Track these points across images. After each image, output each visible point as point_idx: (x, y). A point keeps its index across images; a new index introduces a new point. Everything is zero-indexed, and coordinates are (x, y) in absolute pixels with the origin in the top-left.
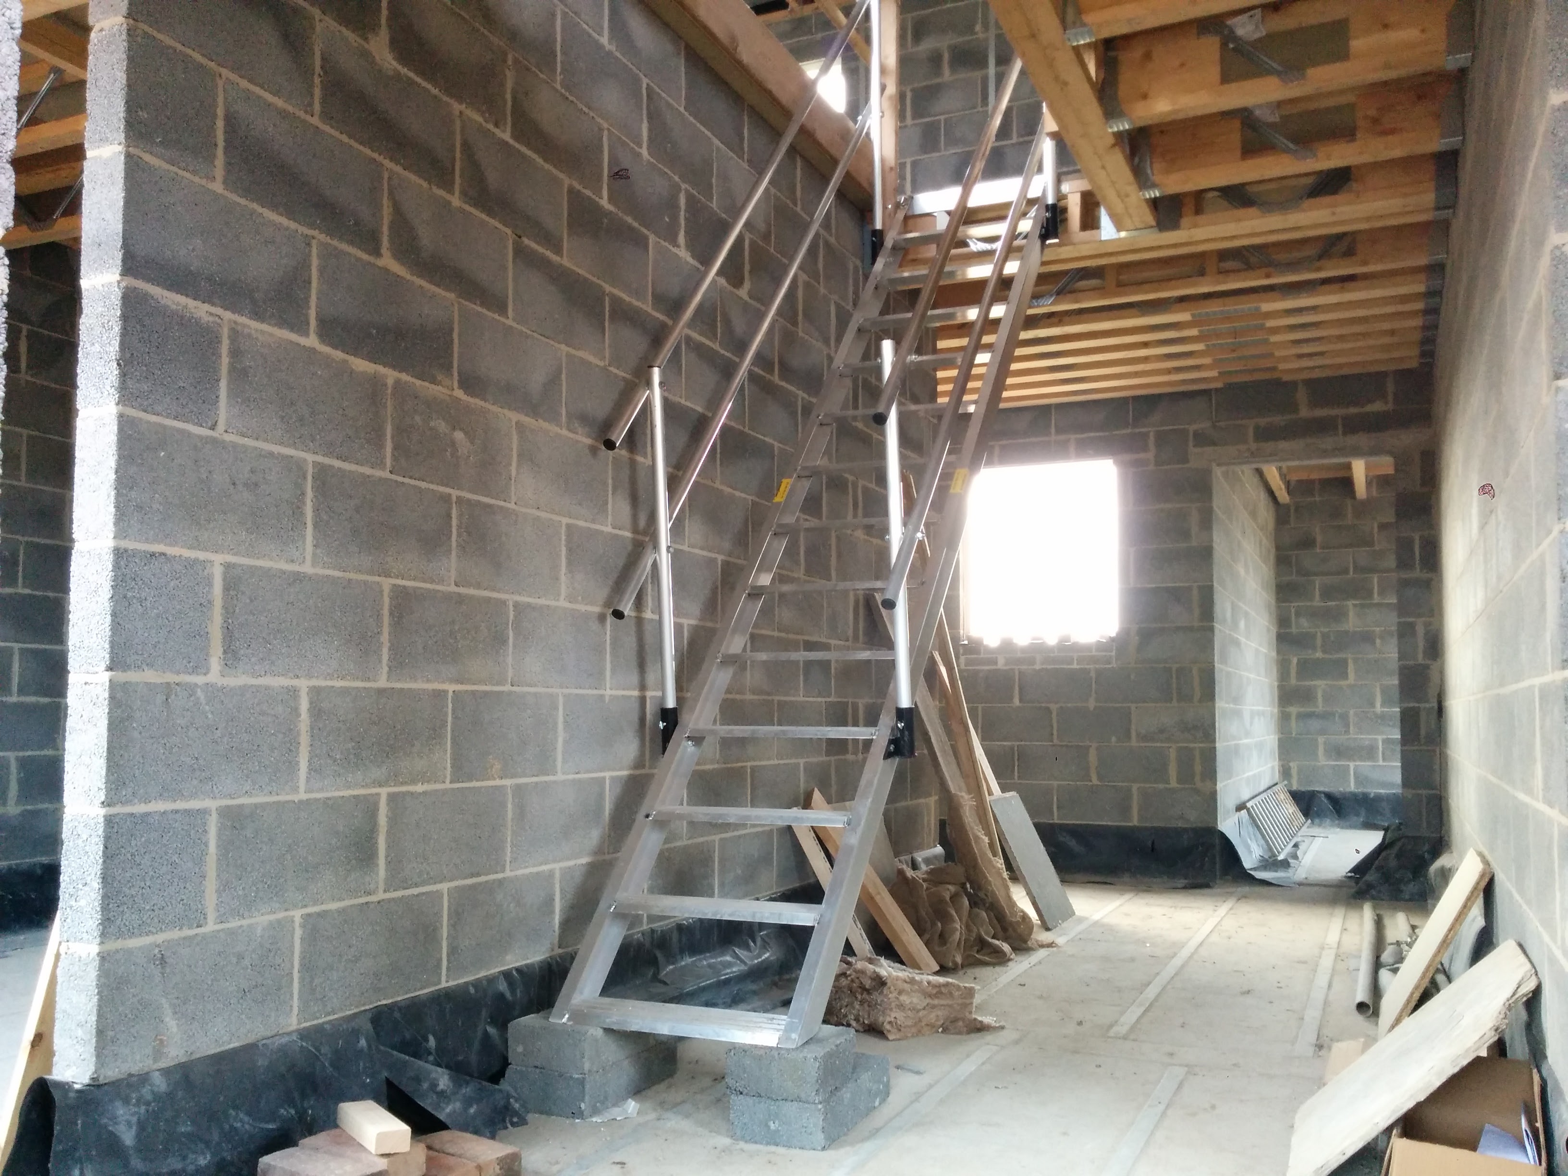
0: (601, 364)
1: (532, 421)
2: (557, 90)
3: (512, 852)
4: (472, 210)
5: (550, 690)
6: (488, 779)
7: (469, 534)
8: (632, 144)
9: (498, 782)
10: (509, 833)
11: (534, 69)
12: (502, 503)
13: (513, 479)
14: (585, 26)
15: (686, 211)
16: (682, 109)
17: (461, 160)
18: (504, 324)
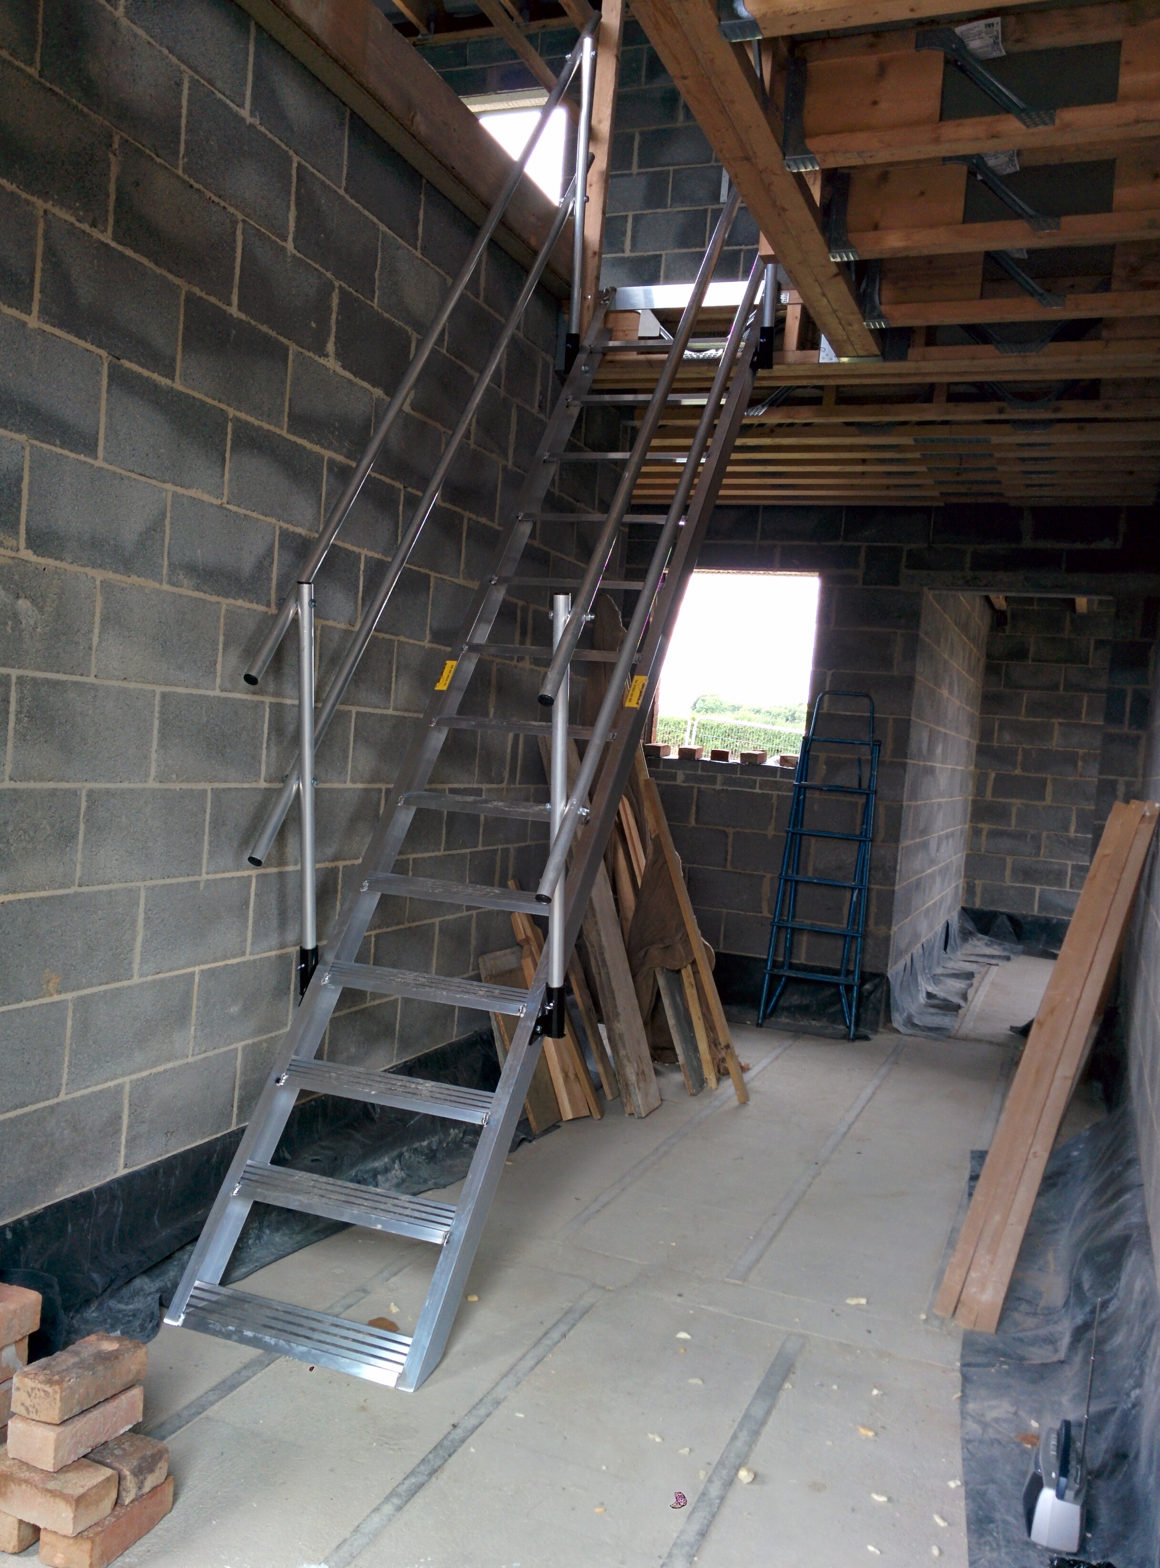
0: (218, 502)
1: (124, 578)
2: (178, 177)
3: (69, 1073)
4: (57, 332)
5: (129, 885)
6: (44, 996)
7: (31, 718)
8: (274, 238)
9: (56, 998)
10: (67, 1052)
11: (147, 151)
12: (79, 679)
13: (94, 649)
14: (219, 95)
15: (338, 314)
16: (341, 192)
17: (43, 270)
18: (92, 466)
